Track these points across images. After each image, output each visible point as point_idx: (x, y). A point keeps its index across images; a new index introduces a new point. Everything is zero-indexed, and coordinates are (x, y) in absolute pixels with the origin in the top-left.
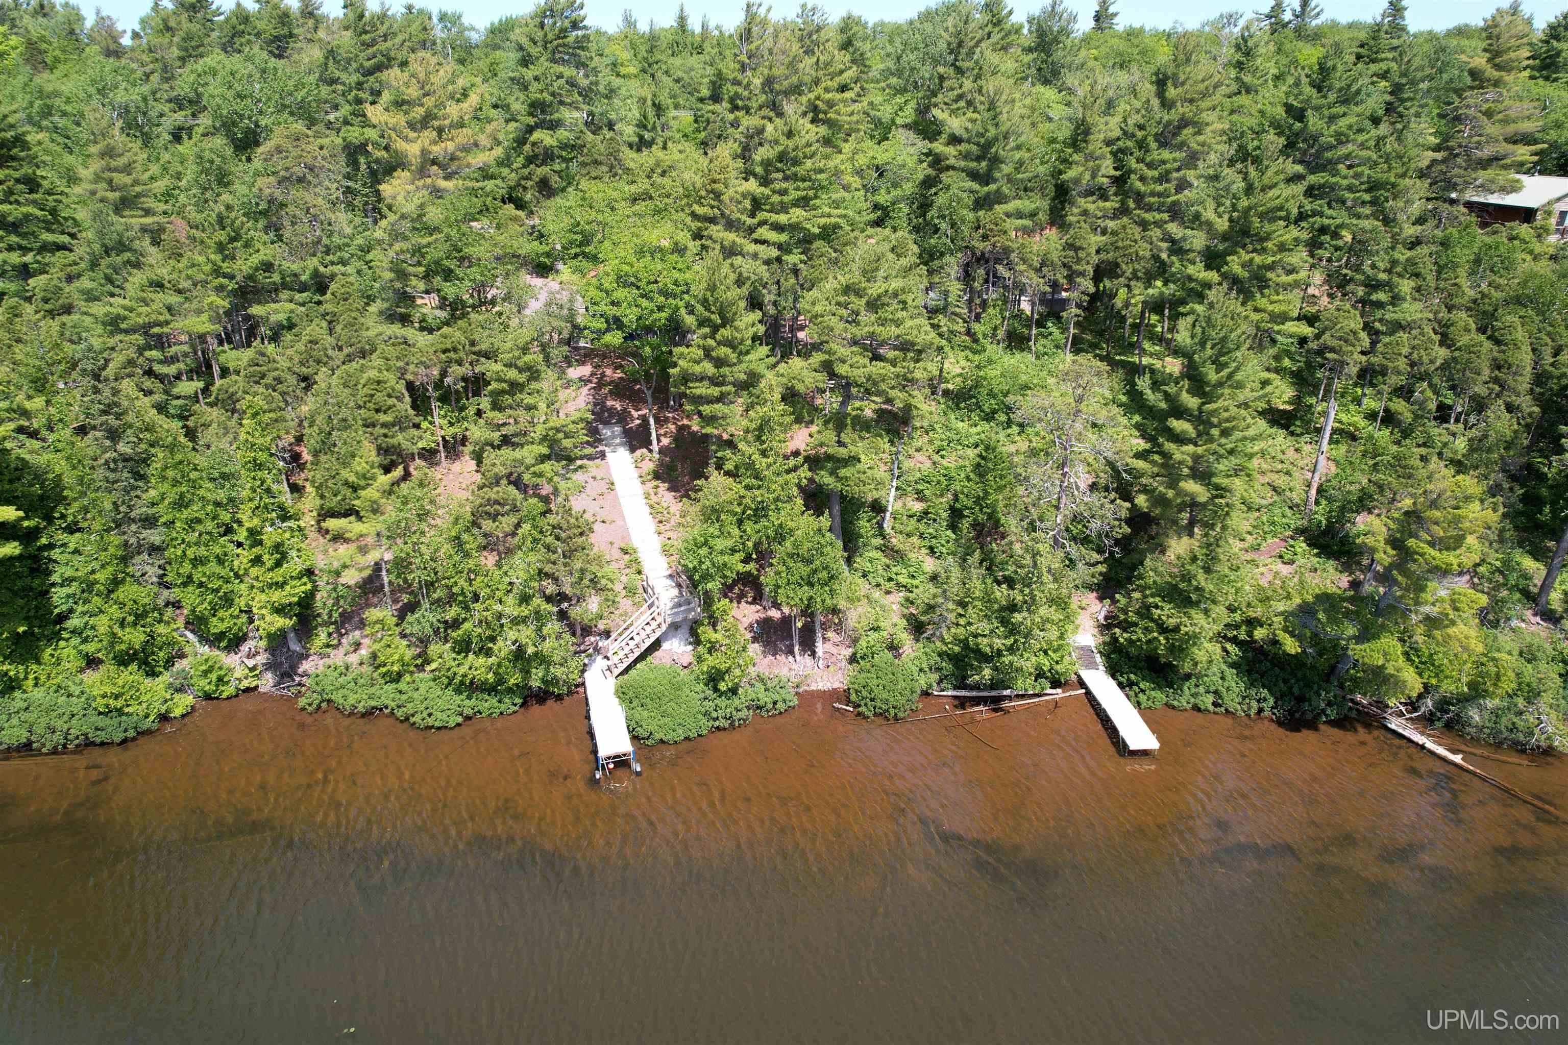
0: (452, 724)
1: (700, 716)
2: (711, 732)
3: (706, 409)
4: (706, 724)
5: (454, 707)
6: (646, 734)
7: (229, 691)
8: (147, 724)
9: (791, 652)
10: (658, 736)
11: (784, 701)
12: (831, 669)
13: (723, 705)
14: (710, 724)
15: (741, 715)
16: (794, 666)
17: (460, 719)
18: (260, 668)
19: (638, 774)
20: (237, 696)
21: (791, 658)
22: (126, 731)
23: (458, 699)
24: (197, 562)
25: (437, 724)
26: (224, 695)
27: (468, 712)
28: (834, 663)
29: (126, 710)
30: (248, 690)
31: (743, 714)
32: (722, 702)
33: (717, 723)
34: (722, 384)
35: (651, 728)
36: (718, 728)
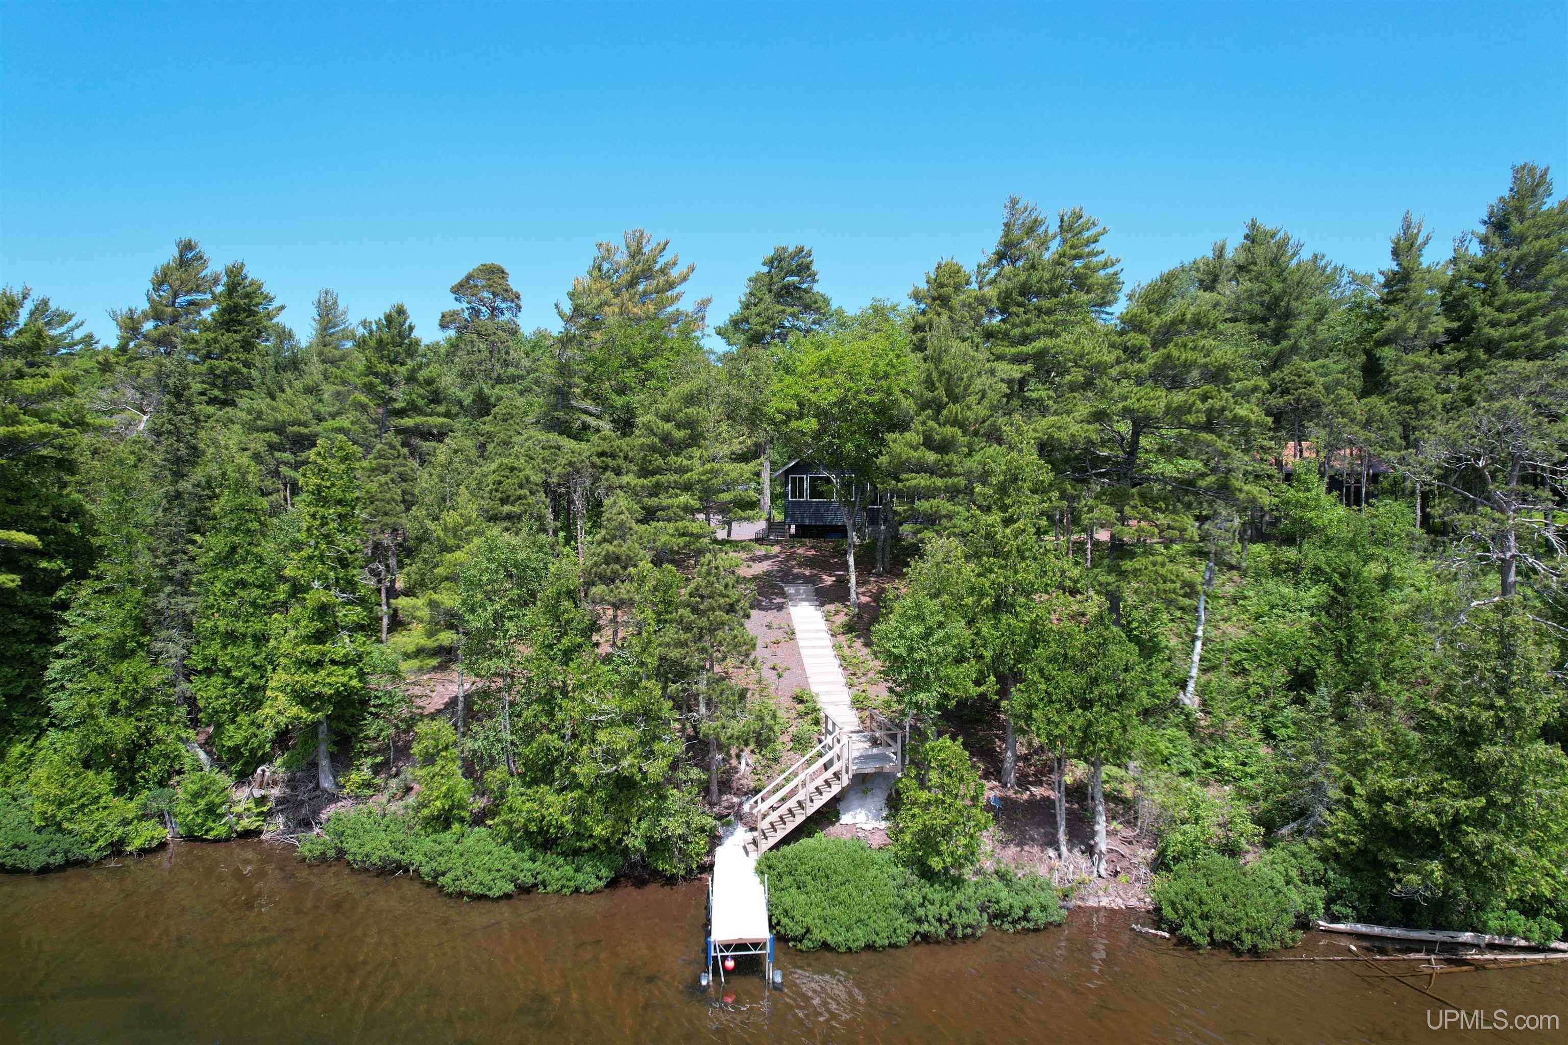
0: (496, 892)
1: (896, 914)
2: (912, 941)
3: (923, 505)
4: (905, 927)
5: (507, 869)
6: (800, 931)
7: (219, 830)
8: (92, 852)
9: (1053, 843)
10: (819, 935)
11: (1044, 908)
12: (1122, 877)
13: (937, 897)
14: (913, 927)
15: (965, 918)
16: (1056, 863)
17: (510, 888)
18: (271, 804)
19: (777, 988)
20: (228, 840)
21: (1051, 853)
22: (53, 853)
23: (515, 857)
24: (231, 637)
25: (475, 889)
26: (211, 835)
27: (526, 879)
28: (1127, 870)
29: (66, 825)
30: (248, 834)
31: (973, 917)
32: (935, 893)
33: (925, 927)
34: (950, 474)
35: (808, 920)
36: (926, 937)
